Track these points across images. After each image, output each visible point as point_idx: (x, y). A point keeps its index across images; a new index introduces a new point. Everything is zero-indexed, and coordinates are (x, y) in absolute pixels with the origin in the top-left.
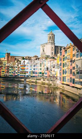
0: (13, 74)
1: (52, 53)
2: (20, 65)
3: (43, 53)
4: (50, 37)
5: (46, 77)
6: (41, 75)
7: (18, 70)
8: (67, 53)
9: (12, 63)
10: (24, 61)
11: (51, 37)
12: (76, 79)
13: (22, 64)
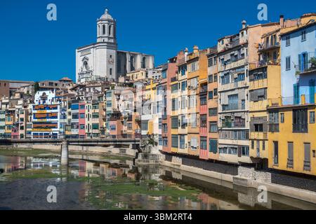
0: (10, 131)
1: (111, 69)
2: (30, 106)
3: (85, 70)
4: (104, 26)
5: (114, 136)
6: (97, 131)
7: (27, 121)
8: (186, 73)
9: (7, 101)
10: (44, 94)
11: (106, 25)
12: (220, 141)
13: (37, 103)
